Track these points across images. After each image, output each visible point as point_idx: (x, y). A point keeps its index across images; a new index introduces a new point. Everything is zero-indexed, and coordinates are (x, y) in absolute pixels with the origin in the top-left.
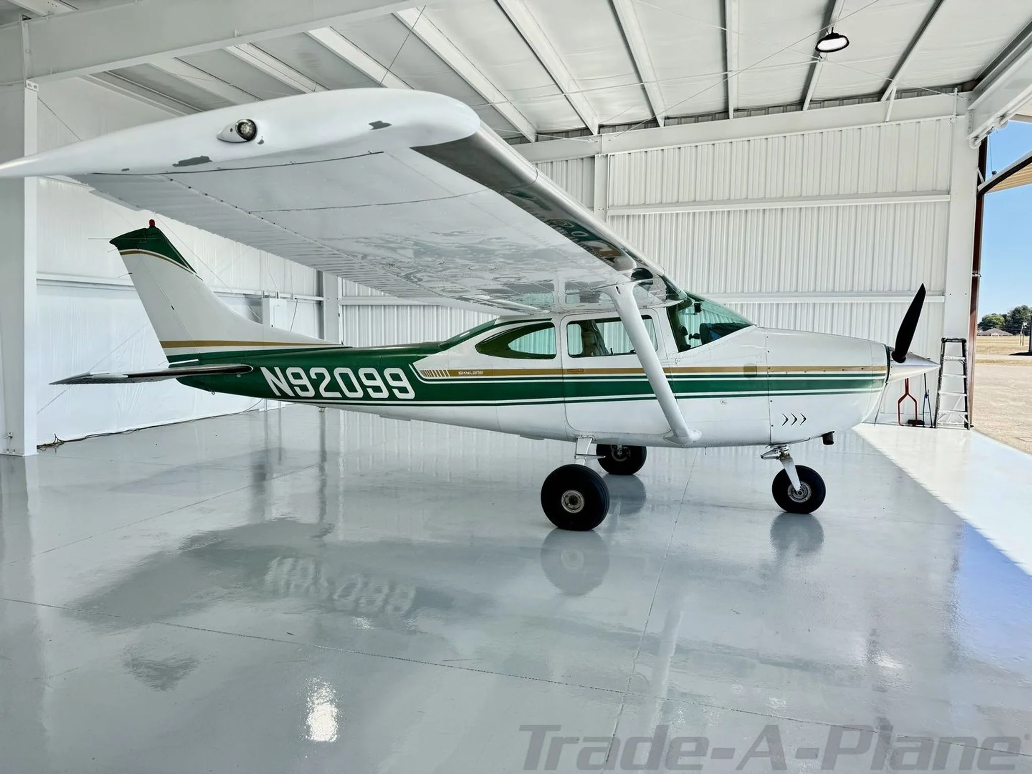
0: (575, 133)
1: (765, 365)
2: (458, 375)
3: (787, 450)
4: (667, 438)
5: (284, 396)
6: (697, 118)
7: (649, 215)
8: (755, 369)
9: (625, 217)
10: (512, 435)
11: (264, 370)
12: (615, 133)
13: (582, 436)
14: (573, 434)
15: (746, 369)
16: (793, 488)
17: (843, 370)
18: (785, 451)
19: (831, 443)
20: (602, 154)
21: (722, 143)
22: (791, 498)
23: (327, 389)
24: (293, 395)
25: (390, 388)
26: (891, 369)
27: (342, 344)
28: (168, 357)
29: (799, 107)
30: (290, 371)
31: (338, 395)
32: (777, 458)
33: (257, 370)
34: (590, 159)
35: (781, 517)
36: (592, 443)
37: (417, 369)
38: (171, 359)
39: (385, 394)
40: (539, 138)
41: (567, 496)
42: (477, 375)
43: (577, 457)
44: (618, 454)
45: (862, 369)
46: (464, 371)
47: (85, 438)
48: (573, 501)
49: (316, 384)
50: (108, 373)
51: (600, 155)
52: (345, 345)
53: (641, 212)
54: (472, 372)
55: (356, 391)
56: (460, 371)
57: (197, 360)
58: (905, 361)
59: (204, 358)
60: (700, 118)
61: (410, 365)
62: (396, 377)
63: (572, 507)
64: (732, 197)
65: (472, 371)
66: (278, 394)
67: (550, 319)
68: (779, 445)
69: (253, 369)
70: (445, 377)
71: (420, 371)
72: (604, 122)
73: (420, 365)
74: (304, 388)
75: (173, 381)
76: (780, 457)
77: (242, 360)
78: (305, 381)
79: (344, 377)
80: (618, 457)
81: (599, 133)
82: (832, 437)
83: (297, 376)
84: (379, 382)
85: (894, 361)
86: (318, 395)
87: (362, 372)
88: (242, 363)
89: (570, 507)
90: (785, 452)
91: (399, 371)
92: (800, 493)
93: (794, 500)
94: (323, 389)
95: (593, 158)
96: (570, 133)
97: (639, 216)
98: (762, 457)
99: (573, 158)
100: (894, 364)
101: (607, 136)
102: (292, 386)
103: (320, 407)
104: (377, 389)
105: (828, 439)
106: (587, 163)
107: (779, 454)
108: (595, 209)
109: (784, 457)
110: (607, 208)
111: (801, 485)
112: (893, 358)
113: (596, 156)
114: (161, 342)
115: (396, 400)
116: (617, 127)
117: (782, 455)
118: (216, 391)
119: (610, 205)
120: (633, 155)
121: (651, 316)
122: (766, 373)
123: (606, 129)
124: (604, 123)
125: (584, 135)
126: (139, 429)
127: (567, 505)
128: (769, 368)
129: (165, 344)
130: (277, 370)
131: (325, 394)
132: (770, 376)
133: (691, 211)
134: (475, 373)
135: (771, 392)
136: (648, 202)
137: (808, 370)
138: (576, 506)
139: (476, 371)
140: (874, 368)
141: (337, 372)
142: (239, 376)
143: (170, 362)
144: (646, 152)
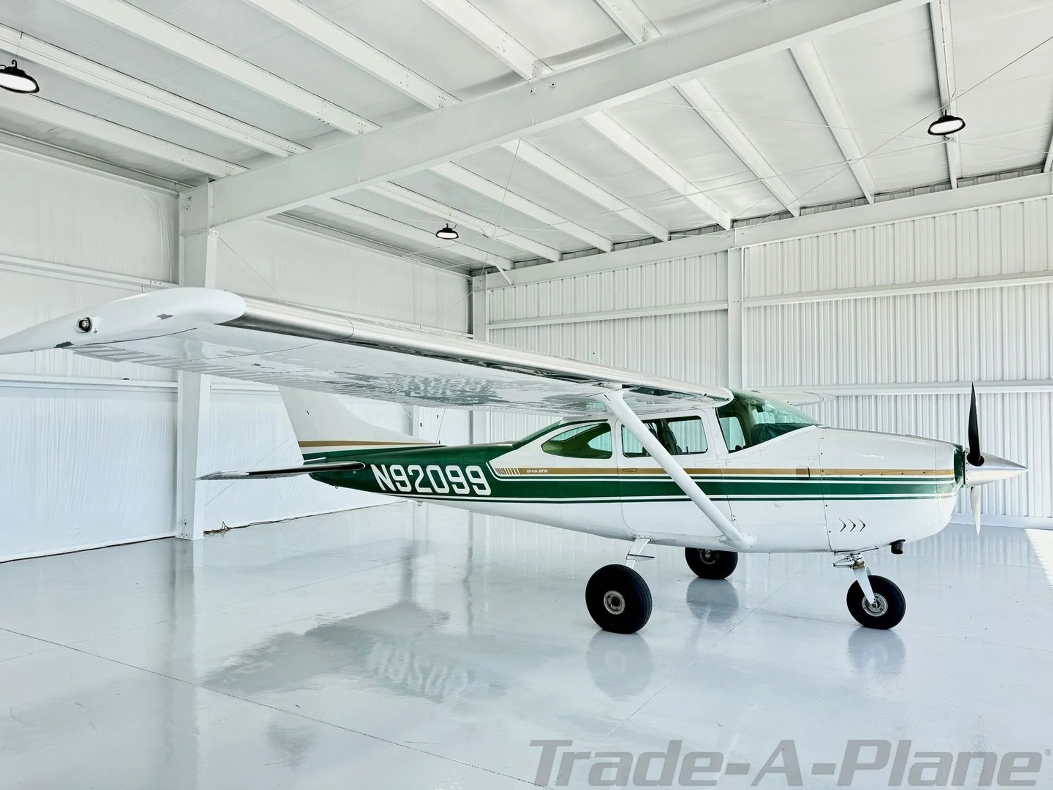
0: (708, 230)
1: (819, 468)
2: (527, 473)
3: (860, 559)
4: (722, 541)
5: (388, 491)
6: (835, 205)
7: (788, 305)
8: (808, 471)
9: (763, 308)
10: (582, 533)
11: (373, 467)
12: (748, 226)
13: (640, 536)
14: (631, 534)
15: (798, 471)
16: (867, 601)
17: (902, 474)
18: (858, 559)
19: (900, 552)
20: (735, 248)
21: (845, 232)
22: (866, 611)
23: (421, 485)
24: (395, 490)
25: (470, 485)
26: (966, 472)
27: (440, 443)
28: (303, 455)
29: (948, 186)
30: (393, 468)
31: (429, 490)
32: (850, 566)
33: (368, 467)
34: (724, 253)
35: (856, 632)
36: (649, 543)
37: (492, 466)
38: (306, 457)
39: (467, 490)
40: (672, 238)
41: (609, 597)
42: (543, 473)
43: (629, 557)
44: (706, 556)
45: (924, 472)
46: (531, 469)
47: (249, 526)
48: (616, 602)
49: (412, 480)
50: (237, 471)
51: (733, 249)
52: (441, 444)
53: (779, 302)
54: (538, 471)
55: (443, 487)
56: (528, 469)
57: (325, 458)
58: (984, 464)
59: (330, 456)
60: (838, 205)
61: (487, 463)
62: (475, 475)
63: (614, 608)
64: (878, 283)
65: (538, 469)
66: (384, 489)
67: (606, 420)
68: (850, 553)
69: (365, 466)
70: (516, 475)
71: (495, 469)
72: (738, 216)
73: (496, 463)
74: (403, 484)
75: (306, 476)
76: (853, 566)
77: (357, 458)
78: (404, 478)
79: (434, 473)
80: (706, 559)
81: (733, 227)
82: (901, 546)
83: (398, 473)
84: (461, 479)
85: (970, 464)
86: (414, 491)
87: (449, 469)
88: (357, 461)
89: (612, 608)
90: (859, 561)
91: (477, 469)
92: (874, 606)
93: (869, 614)
94: (418, 485)
95: (727, 251)
96: (703, 230)
97: (777, 306)
98: (834, 566)
99: (706, 253)
100: (968, 467)
101: (738, 230)
102: (394, 482)
103: (417, 501)
104: (460, 486)
105: (896, 547)
106: (720, 257)
107: (853, 563)
108: (729, 302)
109: (857, 566)
110: (742, 300)
111: (876, 597)
112: (968, 461)
113: (729, 250)
114: (299, 442)
115: (476, 496)
116: (751, 220)
117: (856, 564)
118: (340, 486)
119: (745, 297)
120: (768, 247)
121: (700, 416)
122: (819, 476)
123: (739, 223)
124: (737, 218)
125: (717, 231)
126: (297, 518)
127: (609, 606)
128: (823, 471)
129: (302, 444)
130: (383, 467)
131: (420, 490)
132: (824, 479)
133: (834, 300)
134: (541, 471)
135: (825, 496)
136: (785, 292)
137: (864, 474)
138: (619, 608)
139: (542, 469)
140: (937, 472)
141: (429, 468)
142: (354, 472)
143: (305, 460)
144: (800, 239)
